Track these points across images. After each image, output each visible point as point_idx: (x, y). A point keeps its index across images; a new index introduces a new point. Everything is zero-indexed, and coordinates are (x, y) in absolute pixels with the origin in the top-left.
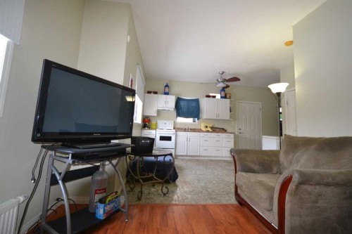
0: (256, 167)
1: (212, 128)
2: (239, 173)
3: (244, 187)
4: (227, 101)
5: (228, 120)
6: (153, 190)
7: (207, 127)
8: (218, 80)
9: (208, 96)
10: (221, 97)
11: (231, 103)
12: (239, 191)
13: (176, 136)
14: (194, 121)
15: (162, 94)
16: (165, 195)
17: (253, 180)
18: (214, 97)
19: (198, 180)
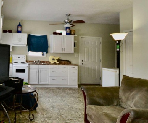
0: (101, 101)
1: (58, 60)
2: (89, 106)
3: (93, 116)
4: (72, 37)
5: (73, 54)
6: (21, 116)
7: (54, 59)
8: (65, 21)
9: (55, 33)
10: (67, 34)
11: (75, 39)
12: (88, 119)
13: (29, 68)
14: (43, 55)
15: (15, 32)
16: (31, 120)
17: (100, 113)
18: (60, 34)
19: (53, 107)
